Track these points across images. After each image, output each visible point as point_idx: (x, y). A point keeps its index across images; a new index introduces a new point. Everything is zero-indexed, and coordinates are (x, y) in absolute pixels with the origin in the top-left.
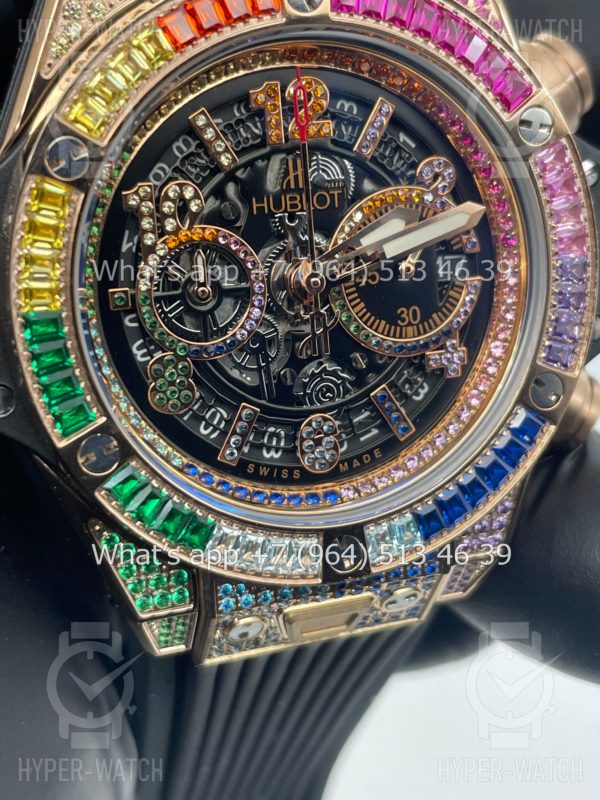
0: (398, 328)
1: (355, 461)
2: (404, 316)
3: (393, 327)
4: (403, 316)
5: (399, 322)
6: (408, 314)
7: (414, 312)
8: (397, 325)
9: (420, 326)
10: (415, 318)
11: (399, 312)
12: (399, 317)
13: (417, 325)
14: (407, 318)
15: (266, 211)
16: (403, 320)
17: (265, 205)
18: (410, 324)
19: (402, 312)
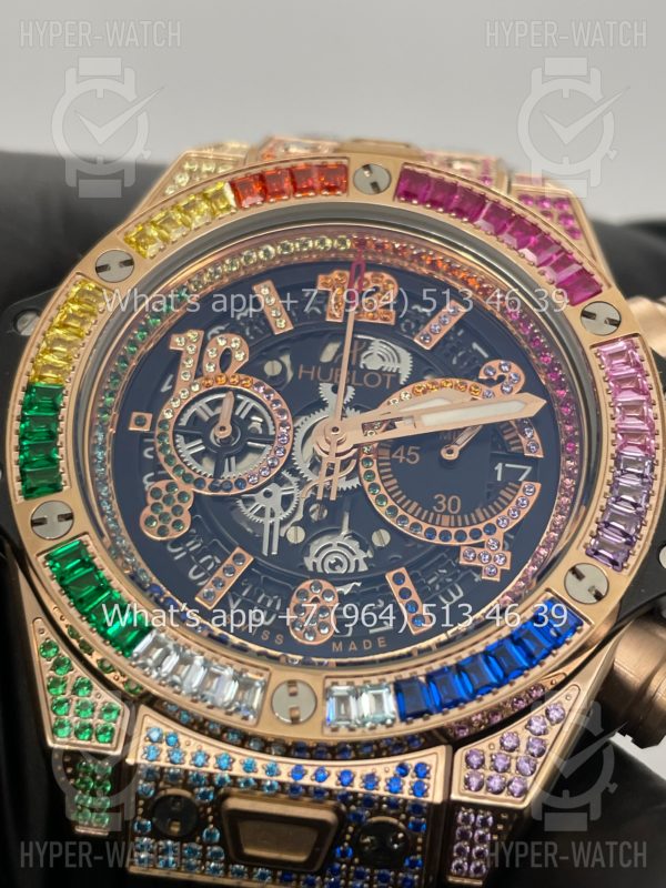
0: (432, 514)
1: (353, 643)
2: (442, 502)
3: (426, 512)
4: (440, 502)
5: (435, 508)
6: (446, 503)
7: (454, 501)
8: (431, 510)
9: (459, 518)
10: (454, 508)
11: (436, 497)
12: (435, 503)
13: (456, 516)
14: (444, 507)
15: (312, 378)
16: (440, 507)
17: (312, 373)
18: (446, 512)
19: (440, 499)
